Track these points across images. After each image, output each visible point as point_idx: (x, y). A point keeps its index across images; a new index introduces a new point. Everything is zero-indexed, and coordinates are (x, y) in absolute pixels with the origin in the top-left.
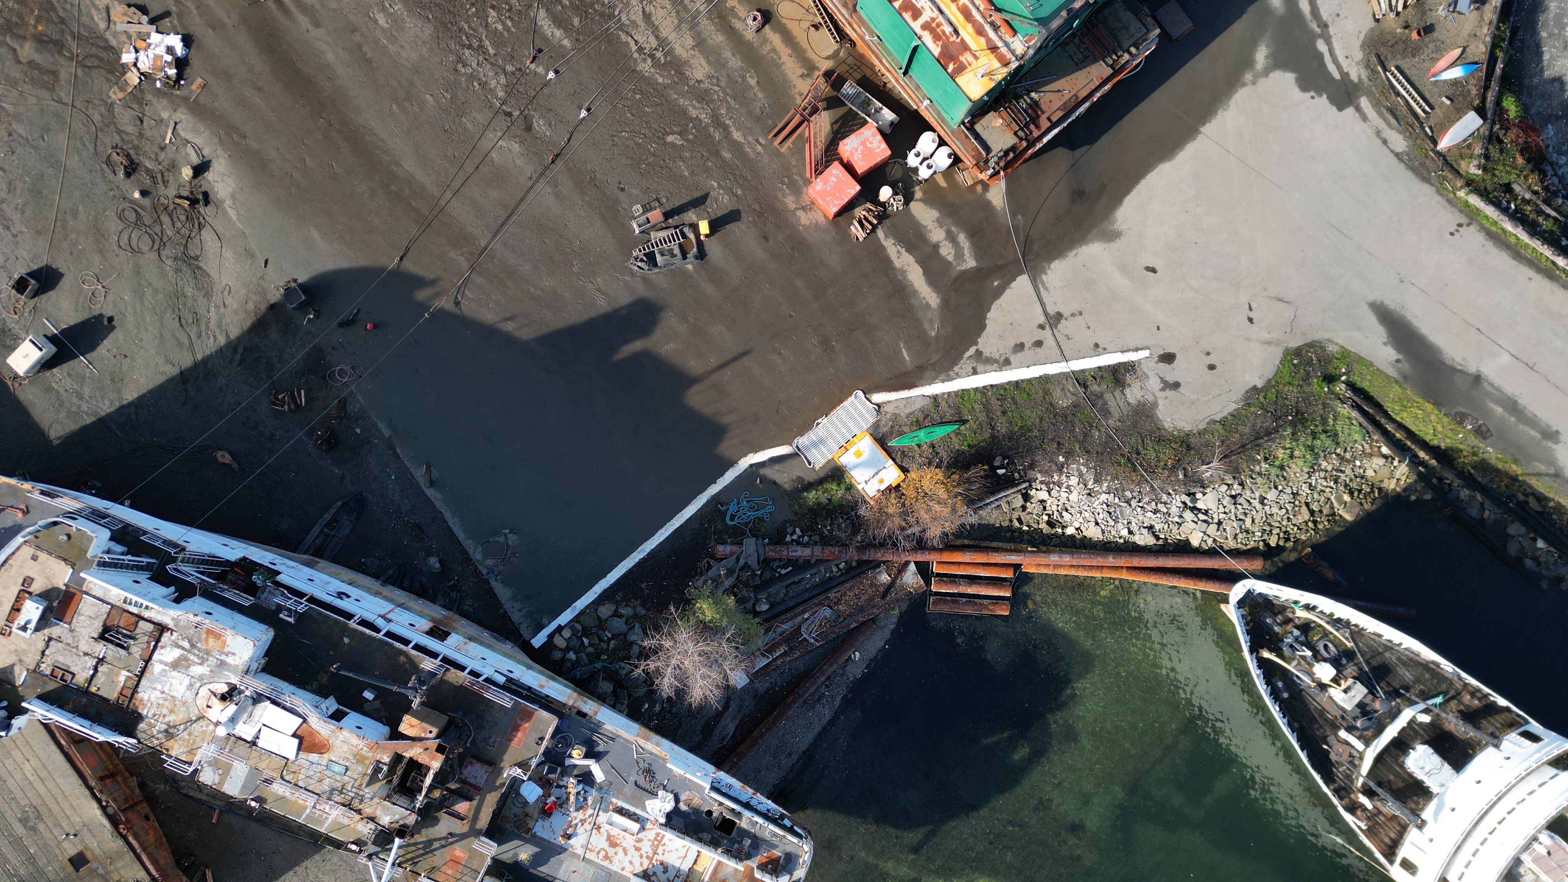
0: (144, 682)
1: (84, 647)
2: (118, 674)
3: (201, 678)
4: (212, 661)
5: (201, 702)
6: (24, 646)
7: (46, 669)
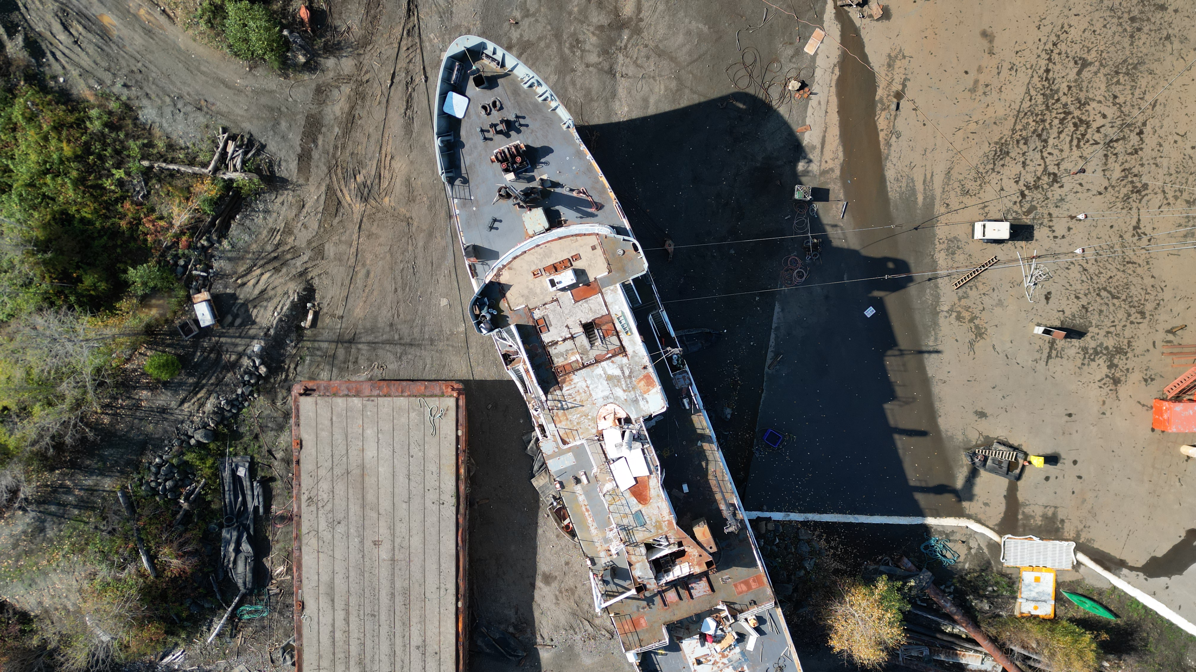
0: (583, 371)
1: (570, 322)
2: (573, 354)
3: (616, 398)
6: (538, 291)
7: (537, 314)
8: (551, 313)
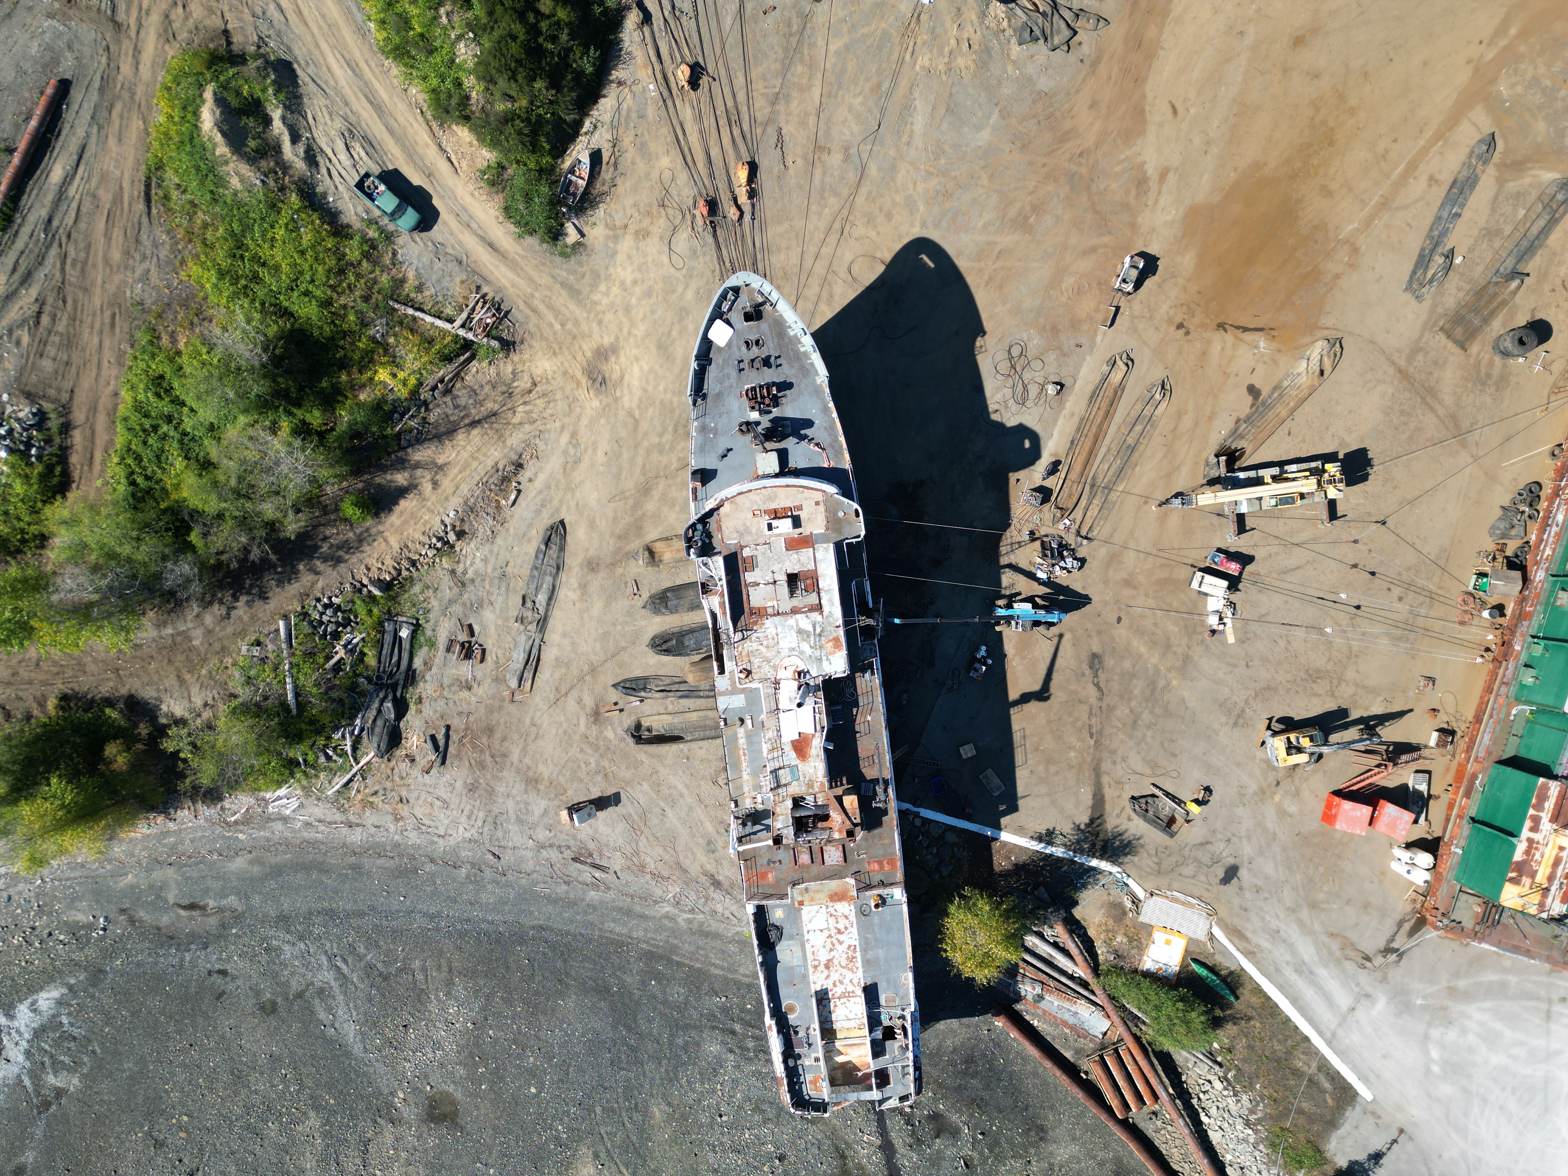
0: (777, 619)
1: (776, 568)
2: (771, 600)
3: (802, 652)
4: (817, 653)
5: (786, 662)
6: (754, 530)
7: (746, 553)
8: (760, 553)
